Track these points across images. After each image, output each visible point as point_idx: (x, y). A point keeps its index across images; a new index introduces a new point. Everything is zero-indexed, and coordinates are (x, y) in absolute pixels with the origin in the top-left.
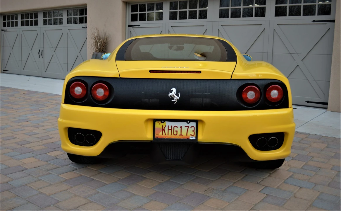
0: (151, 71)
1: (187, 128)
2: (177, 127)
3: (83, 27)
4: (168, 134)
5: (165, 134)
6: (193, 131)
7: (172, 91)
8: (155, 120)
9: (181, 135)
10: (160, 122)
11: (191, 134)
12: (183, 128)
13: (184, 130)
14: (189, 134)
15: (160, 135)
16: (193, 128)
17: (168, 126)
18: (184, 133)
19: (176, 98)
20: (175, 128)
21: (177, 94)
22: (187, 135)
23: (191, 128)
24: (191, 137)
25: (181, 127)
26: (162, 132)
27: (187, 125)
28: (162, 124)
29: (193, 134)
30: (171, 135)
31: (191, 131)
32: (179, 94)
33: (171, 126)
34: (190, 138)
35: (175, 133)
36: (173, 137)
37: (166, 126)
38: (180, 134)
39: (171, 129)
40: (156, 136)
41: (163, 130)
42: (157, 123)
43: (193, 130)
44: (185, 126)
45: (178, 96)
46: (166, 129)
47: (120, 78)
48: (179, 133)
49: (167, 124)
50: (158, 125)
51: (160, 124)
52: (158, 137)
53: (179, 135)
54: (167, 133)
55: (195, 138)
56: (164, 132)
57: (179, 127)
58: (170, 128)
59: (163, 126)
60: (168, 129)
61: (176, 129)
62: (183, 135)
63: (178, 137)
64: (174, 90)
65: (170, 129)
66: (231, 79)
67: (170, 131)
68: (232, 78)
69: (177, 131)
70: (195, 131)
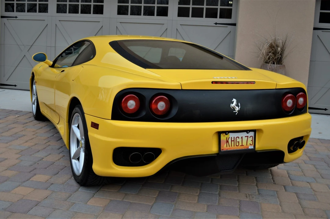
0: (213, 82)
1: (247, 137)
4: (231, 146)
5: (229, 146)
6: (251, 140)
7: (233, 102)
8: (219, 133)
9: (242, 145)
10: (224, 134)
11: (250, 144)
13: (245, 139)
14: (248, 144)
15: (225, 147)
16: (251, 137)
17: (231, 138)
18: (244, 143)
19: (237, 109)
20: (237, 138)
22: (247, 145)
23: (250, 137)
24: (250, 146)
25: (242, 138)
26: (226, 144)
27: (247, 135)
28: (226, 136)
30: (234, 146)
31: (250, 142)
32: (239, 105)
33: (234, 137)
34: (249, 148)
35: (237, 145)
36: (236, 148)
37: (229, 138)
38: (241, 145)
39: (234, 141)
40: (222, 148)
41: (227, 142)
42: (222, 136)
43: (252, 140)
44: (246, 137)
45: (239, 107)
46: (230, 141)
47: (182, 90)
48: (240, 144)
49: (231, 135)
51: (224, 136)
52: (223, 150)
53: (241, 146)
54: (230, 145)
55: (253, 147)
56: (228, 143)
57: (240, 137)
58: (233, 140)
59: (227, 138)
60: (232, 141)
61: (238, 140)
62: (243, 145)
63: (239, 148)
64: (235, 101)
65: (233, 141)
66: (276, 89)
67: (233, 142)
69: (238, 142)
70: (253, 140)
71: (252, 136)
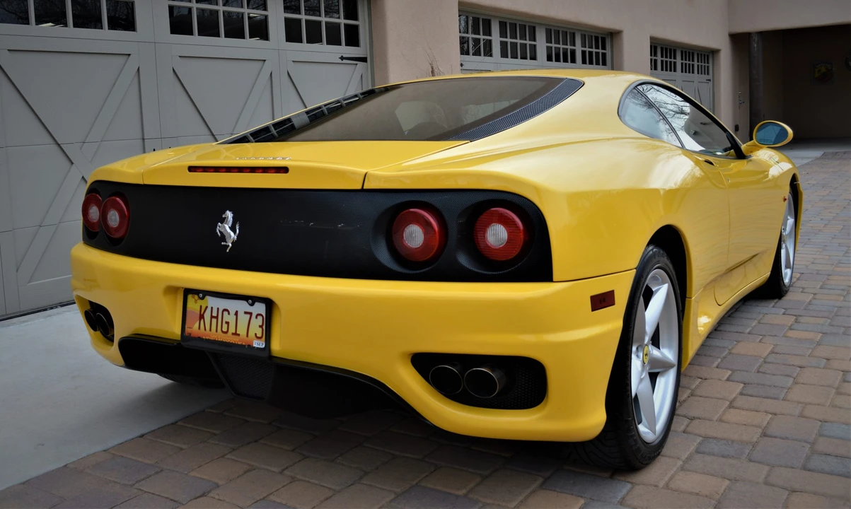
0: (192, 169)
1: (249, 316)
2: (229, 314)
3: (342, 58)
4: (210, 330)
5: (205, 329)
6: (260, 326)
7: (226, 218)
8: (188, 292)
9: (236, 334)
10: (196, 297)
11: (256, 334)
12: (241, 314)
13: (243, 319)
14: (251, 334)
15: (195, 328)
16: (260, 318)
17: (212, 308)
18: (242, 330)
19: (231, 236)
20: (226, 313)
21: (233, 228)
22: (247, 336)
23: (256, 318)
24: (256, 341)
25: (236, 313)
26: (198, 322)
27: (250, 309)
28: (200, 302)
29: (259, 335)
30: (217, 331)
31: (256, 327)
32: (237, 227)
33: (218, 309)
34: (254, 345)
35: (225, 329)
36: (220, 337)
37: (207, 307)
38: (234, 332)
39: (217, 317)
40: (188, 330)
41: (202, 317)
42: (190, 298)
43: (261, 324)
44: (246, 313)
45: (235, 233)
46: (207, 316)
48: (232, 330)
49: (211, 302)
50: (194, 304)
51: (196, 301)
52: (190, 334)
53: (233, 334)
54: (208, 327)
55: (264, 346)
56: (202, 320)
57: (232, 313)
58: (214, 314)
59: (201, 307)
60: (212, 317)
61: (226, 318)
62: (239, 335)
63: (229, 338)
65: (215, 317)
66: (362, 190)
67: (214, 321)
69: (227, 323)
70: (264, 327)
71: (261, 315)
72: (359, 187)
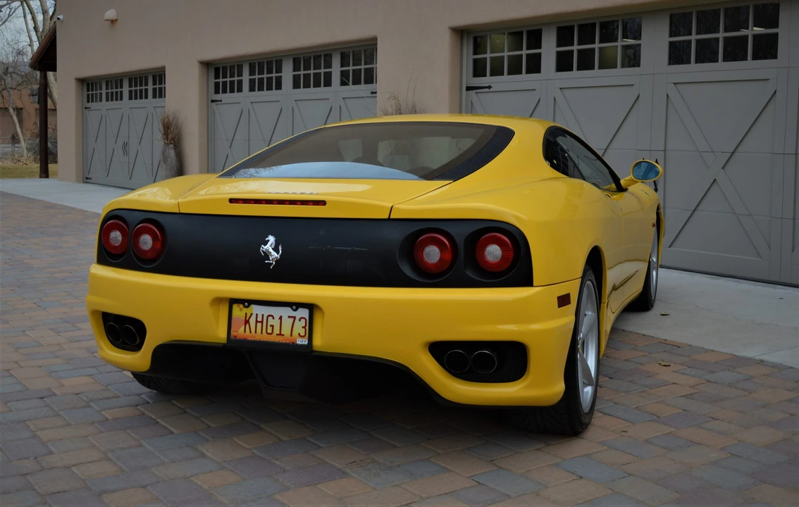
0: (232, 201)
1: (293, 319)
2: (273, 318)
4: (256, 332)
5: (251, 332)
6: (303, 327)
7: (268, 241)
8: (233, 302)
9: (280, 334)
10: (241, 306)
11: (299, 334)
12: (285, 319)
13: (287, 323)
14: (295, 333)
15: (240, 332)
16: (303, 321)
17: (257, 314)
18: (286, 331)
19: (274, 255)
20: (270, 318)
21: (276, 249)
22: (291, 335)
23: (300, 320)
24: (300, 339)
25: (281, 318)
26: (243, 327)
27: (292, 313)
28: (245, 310)
29: (303, 334)
30: (262, 333)
31: (299, 328)
32: (280, 248)
33: (263, 315)
34: (298, 343)
35: (270, 331)
36: (265, 338)
37: (252, 314)
38: (279, 333)
39: (262, 322)
40: (233, 333)
41: (247, 322)
42: (235, 307)
43: (304, 325)
44: (289, 317)
45: (278, 253)
46: (252, 321)
47: (180, 213)
48: (277, 331)
49: (256, 309)
50: (238, 312)
51: (241, 310)
52: (236, 337)
53: (277, 335)
54: (253, 330)
55: (307, 343)
56: (247, 326)
57: (277, 317)
58: (259, 319)
59: (246, 314)
60: (257, 322)
61: (271, 321)
62: (283, 335)
63: (274, 338)
64: (271, 239)
65: (259, 322)
66: (389, 219)
67: (259, 325)
68: (391, 217)
69: (272, 326)
70: (307, 328)
71: (304, 318)
72: (387, 217)
